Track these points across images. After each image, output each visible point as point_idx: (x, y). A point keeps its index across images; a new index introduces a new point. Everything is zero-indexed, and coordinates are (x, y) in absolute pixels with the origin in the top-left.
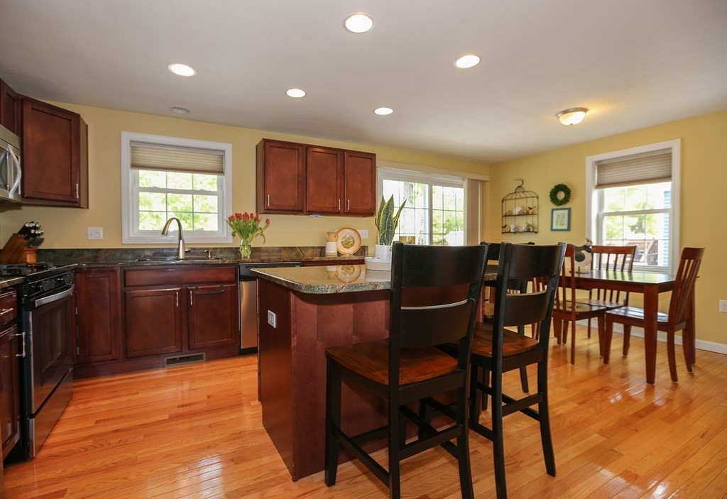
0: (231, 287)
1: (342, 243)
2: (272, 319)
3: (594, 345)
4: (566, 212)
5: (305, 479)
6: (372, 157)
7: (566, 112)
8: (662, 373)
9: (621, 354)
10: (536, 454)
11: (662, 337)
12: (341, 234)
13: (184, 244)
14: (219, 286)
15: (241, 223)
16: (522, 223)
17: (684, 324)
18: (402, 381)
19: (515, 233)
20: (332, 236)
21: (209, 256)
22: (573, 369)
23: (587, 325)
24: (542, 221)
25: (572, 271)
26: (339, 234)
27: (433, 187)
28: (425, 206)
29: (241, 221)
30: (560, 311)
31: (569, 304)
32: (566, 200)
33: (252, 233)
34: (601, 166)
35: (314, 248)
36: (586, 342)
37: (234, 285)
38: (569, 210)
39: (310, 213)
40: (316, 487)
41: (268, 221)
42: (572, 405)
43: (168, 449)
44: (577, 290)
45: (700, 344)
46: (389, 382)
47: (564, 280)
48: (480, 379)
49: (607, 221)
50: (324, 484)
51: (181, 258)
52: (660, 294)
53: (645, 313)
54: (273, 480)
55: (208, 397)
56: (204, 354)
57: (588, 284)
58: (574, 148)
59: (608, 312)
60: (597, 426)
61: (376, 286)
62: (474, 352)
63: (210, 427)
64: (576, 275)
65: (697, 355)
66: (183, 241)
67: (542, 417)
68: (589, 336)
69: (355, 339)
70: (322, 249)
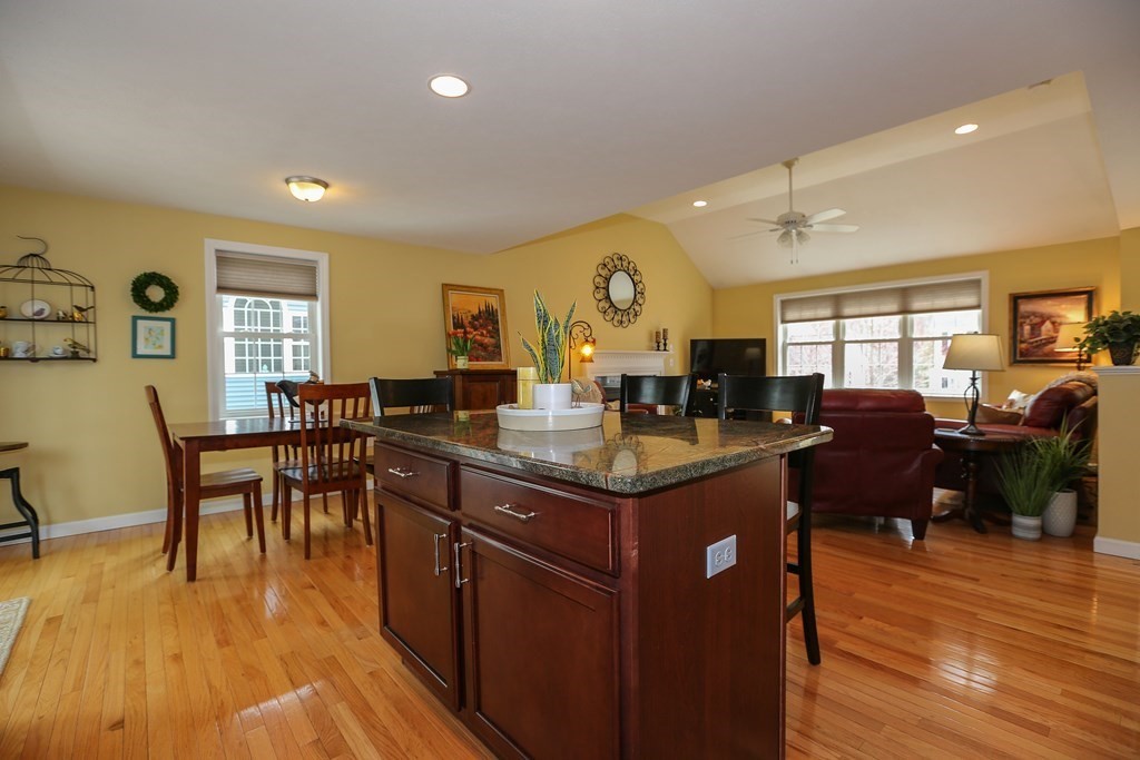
4: (167, 325)
19: (34, 359)
32: (168, 302)
34: (223, 259)
38: (173, 321)
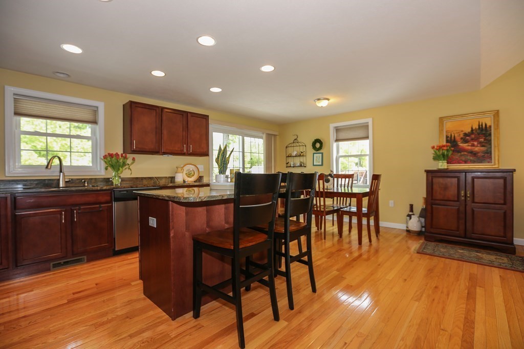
0: (108, 206)
1: (186, 174)
2: (153, 222)
3: (335, 229)
4: (321, 155)
5: (180, 318)
6: (206, 117)
7: (319, 99)
8: (365, 240)
9: (348, 232)
10: (307, 285)
11: (364, 221)
12: (186, 168)
13: (64, 176)
14: (98, 206)
15: (112, 161)
16: (297, 161)
17: (374, 213)
18: (241, 247)
19: (294, 167)
20: (179, 169)
21: (86, 185)
22: (325, 242)
23: (332, 219)
24: (308, 160)
25: (324, 188)
26: (184, 168)
27: (245, 138)
28: (239, 150)
29: (114, 159)
30: (318, 211)
31: (322, 207)
32: (321, 148)
33: (122, 167)
34: (337, 130)
35: (166, 177)
36: (332, 228)
37: (110, 204)
38: (322, 153)
39: (164, 153)
40: (187, 321)
41: (134, 159)
42: (324, 260)
43: (74, 320)
44: (326, 199)
45: (382, 224)
46: (234, 247)
47: (319, 193)
48: (277, 249)
49: (341, 160)
50: (193, 318)
51: (61, 186)
52: (363, 198)
53: (357, 209)
54: (159, 322)
55: (96, 284)
56: (85, 257)
57: (331, 195)
58: (323, 118)
59: (342, 210)
60: (336, 267)
61: (223, 196)
62: (275, 231)
63: (104, 302)
64: (326, 190)
65: (381, 229)
66: (64, 174)
67: (309, 263)
68: (333, 225)
69: (208, 230)
70: (172, 179)
